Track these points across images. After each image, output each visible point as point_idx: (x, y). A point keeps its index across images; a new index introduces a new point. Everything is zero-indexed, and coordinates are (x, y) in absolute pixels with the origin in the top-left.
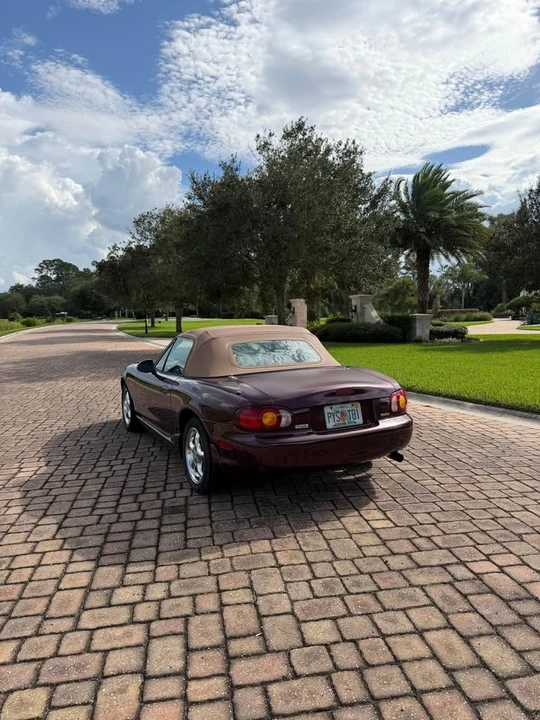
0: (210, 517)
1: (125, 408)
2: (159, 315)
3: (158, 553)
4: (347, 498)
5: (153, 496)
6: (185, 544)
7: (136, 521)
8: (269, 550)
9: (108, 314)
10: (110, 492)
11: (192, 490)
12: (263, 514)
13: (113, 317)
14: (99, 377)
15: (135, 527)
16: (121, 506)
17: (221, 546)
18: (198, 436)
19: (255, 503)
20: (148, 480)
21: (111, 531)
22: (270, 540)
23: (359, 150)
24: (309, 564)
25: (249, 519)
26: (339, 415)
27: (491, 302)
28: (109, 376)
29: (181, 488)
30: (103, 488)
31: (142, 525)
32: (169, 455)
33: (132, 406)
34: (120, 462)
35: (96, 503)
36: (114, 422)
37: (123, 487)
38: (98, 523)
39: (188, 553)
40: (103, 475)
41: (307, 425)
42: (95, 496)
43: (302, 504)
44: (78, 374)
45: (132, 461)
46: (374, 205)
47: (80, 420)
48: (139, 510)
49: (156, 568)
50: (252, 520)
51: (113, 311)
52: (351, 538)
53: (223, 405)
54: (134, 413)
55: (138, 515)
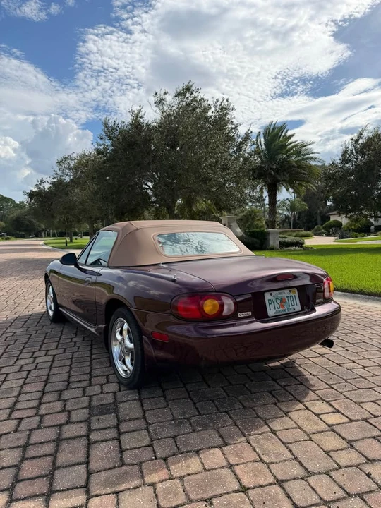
0: (144, 417)
1: (49, 301)
2: (76, 234)
3: (89, 473)
4: (284, 387)
5: (79, 392)
6: (121, 459)
7: (61, 426)
8: (225, 464)
9: (38, 235)
10: (33, 388)
11: (119, 383)
12: (202, 412)
13: (41, 236)
14: (27, 277)
15: (59, 434)
16: (43, 406)
17: (165, 459)
18: (126, 326)
19: (190, 398)
20: (72, 373)
21: (32, 441)
22: (220, 447)
23: (231, 107)
24: (280, 483)
25: (189, 419)
26: (279, 301)
27: (310, 224)
28: (36, 277)
29: (108, 382)
30: (24, 383)
31: (69, 431)
32: (91, 345)
33: (55, 299)
34: (43, 353)
35: (16, 403)
36: (39, 314)
37: (46, 382)
38: (16, 431)
39: (126, 473)
40: (25, 368)
41: (250, 313)
42: (15, 393)
43: (240, 398)
44: (11, 275)
45: (55, 352)
46: (239, 148)
47: (7, 313)
48: (64, 410)
49: (88, 499)
50: (193, 420)
51: (40, 232)
52: (310, 440)
53: (152, 292)
54: (56, 305)
55: (62, 418)
